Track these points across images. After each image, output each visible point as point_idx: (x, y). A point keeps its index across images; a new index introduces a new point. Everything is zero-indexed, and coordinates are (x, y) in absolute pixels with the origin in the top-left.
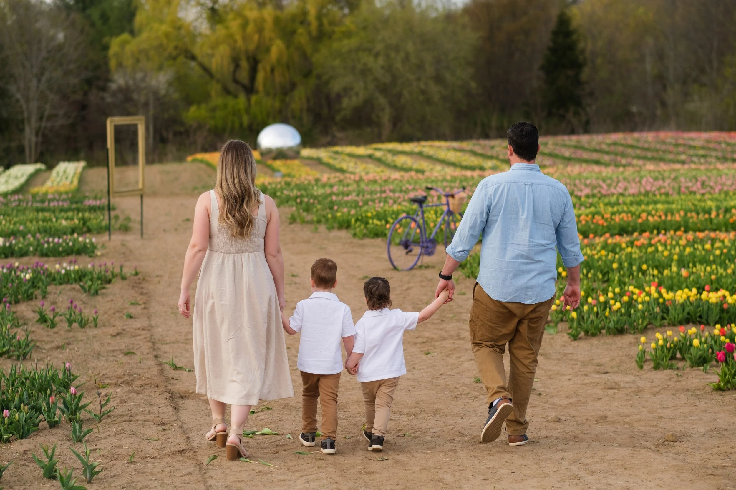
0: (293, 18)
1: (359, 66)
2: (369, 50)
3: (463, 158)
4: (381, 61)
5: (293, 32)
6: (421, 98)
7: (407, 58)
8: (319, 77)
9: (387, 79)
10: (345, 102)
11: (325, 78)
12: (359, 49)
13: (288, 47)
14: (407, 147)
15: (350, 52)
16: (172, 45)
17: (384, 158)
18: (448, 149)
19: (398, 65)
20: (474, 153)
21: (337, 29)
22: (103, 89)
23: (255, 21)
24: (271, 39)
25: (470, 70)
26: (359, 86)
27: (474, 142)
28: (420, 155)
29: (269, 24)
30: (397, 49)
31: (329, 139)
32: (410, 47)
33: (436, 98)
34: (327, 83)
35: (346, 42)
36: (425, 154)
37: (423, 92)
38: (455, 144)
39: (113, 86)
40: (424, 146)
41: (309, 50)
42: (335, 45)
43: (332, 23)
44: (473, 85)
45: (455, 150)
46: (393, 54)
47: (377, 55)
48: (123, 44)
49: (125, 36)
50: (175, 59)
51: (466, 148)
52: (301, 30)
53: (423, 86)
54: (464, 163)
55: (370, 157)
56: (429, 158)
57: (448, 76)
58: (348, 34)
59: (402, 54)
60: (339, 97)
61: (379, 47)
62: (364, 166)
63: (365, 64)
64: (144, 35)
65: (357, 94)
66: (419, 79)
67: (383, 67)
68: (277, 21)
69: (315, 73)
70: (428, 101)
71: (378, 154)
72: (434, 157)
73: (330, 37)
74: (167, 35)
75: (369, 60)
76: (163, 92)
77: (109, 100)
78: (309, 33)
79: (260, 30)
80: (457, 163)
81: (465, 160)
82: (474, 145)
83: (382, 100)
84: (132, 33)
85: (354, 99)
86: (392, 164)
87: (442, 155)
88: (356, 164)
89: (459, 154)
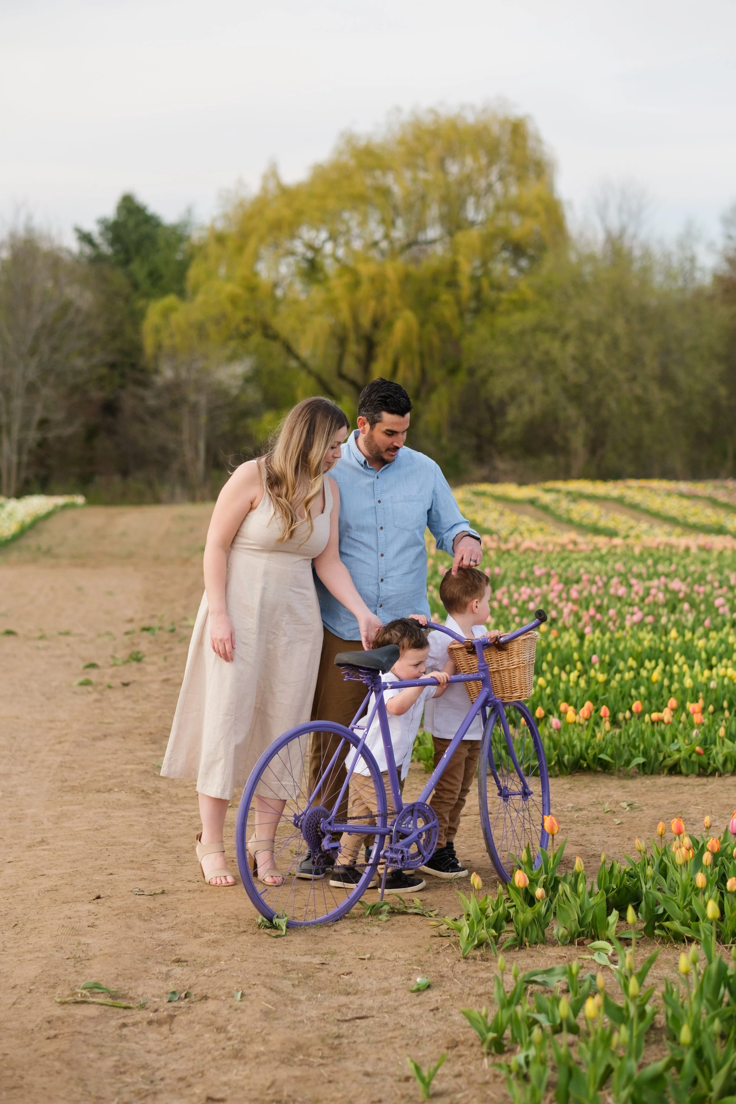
0: (435, 278)
1: (537, 355)
2: (553, 331)
3: (692, 510)
4: (571, 348)
5: (434, 299)
6: (635, 409)
7: (615, 343)
8: (471, 372)
9: (582, 377)
10: (512, 414)
11: (482, 372)
12: (539, 328)
13: (423, 323)
14: (601, 488)
15: (522, 333)
16: (239, 315)
17: (553, 506)
18: (669, 493)
19: (599, 355)
20: (713, 502)
21: (504, 295)
22: (145, 384)
23: (373, 280)
24: (395, 309)
25: (718, 368)
26: (535, 387)
27: (718, 483)
28: (620, 501)
29: (392, 287)
30: (599, 329)
31: (484, 472)
32: (619, 326)
33: (660, 410)
34: (484, 381)
35: (517, 316)
36: (628, 500)
37: (639, 400)
38: (684, 486)
39: (159, 380)
40: (629, 488)
41: (457, 328)
42: (501, 322)
43: (498, 287)
44: (723, 391)
45: (682, 495)
46: (591, 338)
47: (566, 338)
48: (166, 314)
49: (171, 300)
50: (245, 336)
51: (700, 494)
52: (446, 296)
53: (638, 391)
54: (692, 520)
55: (532, 502)
56: (634, 507)
57: (681, 375)
58: (521, 305)
59: (606, 337)
60: (503, 405)
61: (571, 325)
62: (514, 517)
63: (547, 353)
64: (200, 298)
65: (531, 401)
66: (634, 379)
67: (574, 358)
68: (406, 279)
69: (465, 365)
70: (648, 416)
71: (547, 498)
72: (643, 506)
73: (493, 309)
74: (234, 300)
75: (554, 347)
76: (235, 392)
77: (152, 402)
78: (458, 302)
79: (380, 294)
80: (680, 519)
81: (695, 514)
82: (716, 488)
83: (572, 412)
84: (181, 294)
85: (527, 408)
86: (565, 516)
87: (656, 503)
88: (502, 514)
89: (685, 503)
